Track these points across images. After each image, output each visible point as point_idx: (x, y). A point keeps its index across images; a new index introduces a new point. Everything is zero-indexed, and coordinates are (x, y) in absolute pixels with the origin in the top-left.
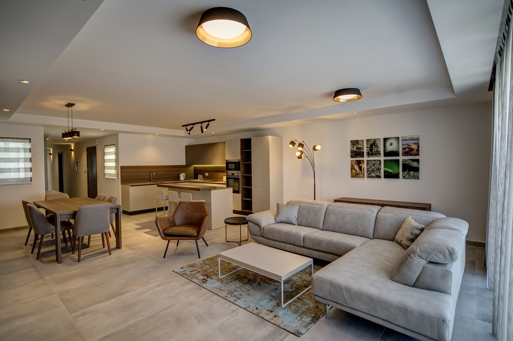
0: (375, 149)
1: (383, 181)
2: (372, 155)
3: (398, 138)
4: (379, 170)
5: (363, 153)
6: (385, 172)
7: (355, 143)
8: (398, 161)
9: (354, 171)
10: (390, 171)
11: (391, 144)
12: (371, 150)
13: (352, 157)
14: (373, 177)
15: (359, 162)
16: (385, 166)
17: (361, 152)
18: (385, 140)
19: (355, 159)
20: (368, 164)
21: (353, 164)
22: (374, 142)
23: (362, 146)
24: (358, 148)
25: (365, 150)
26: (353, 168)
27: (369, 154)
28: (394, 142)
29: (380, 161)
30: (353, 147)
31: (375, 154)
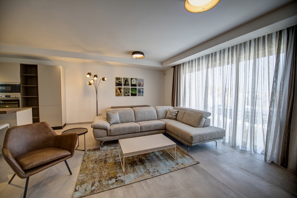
0: (127, 83)
1: (131, 97)
2: (126, 85)
3: (136, 79)
4: (129, 92)
5: (122, 84)
6: (131, 93)
7: (117, 79)
8: (136, 88)
9: (117, 93)
10: (133, 93)
11: (134, 81)
12: (125, 83)
13: (116, 86)
14: (126, 96)
15: (120, 89)
16: (131, 91)
17: (121, 83)
18: (131, 79)
19: (118, 87)
20: (124, 89)
21: (117, 89)
22: (127, 79)
23: (121, 81)
24: (119, 82)
25: (123, 83)
26: (116, 91)
27: (124, 85)
28: (135, 80)
29: (129, 88)
30: (117, 81)
31: (127, 85)
